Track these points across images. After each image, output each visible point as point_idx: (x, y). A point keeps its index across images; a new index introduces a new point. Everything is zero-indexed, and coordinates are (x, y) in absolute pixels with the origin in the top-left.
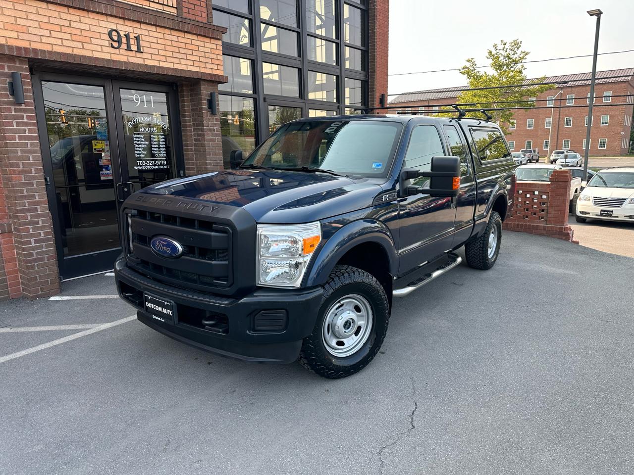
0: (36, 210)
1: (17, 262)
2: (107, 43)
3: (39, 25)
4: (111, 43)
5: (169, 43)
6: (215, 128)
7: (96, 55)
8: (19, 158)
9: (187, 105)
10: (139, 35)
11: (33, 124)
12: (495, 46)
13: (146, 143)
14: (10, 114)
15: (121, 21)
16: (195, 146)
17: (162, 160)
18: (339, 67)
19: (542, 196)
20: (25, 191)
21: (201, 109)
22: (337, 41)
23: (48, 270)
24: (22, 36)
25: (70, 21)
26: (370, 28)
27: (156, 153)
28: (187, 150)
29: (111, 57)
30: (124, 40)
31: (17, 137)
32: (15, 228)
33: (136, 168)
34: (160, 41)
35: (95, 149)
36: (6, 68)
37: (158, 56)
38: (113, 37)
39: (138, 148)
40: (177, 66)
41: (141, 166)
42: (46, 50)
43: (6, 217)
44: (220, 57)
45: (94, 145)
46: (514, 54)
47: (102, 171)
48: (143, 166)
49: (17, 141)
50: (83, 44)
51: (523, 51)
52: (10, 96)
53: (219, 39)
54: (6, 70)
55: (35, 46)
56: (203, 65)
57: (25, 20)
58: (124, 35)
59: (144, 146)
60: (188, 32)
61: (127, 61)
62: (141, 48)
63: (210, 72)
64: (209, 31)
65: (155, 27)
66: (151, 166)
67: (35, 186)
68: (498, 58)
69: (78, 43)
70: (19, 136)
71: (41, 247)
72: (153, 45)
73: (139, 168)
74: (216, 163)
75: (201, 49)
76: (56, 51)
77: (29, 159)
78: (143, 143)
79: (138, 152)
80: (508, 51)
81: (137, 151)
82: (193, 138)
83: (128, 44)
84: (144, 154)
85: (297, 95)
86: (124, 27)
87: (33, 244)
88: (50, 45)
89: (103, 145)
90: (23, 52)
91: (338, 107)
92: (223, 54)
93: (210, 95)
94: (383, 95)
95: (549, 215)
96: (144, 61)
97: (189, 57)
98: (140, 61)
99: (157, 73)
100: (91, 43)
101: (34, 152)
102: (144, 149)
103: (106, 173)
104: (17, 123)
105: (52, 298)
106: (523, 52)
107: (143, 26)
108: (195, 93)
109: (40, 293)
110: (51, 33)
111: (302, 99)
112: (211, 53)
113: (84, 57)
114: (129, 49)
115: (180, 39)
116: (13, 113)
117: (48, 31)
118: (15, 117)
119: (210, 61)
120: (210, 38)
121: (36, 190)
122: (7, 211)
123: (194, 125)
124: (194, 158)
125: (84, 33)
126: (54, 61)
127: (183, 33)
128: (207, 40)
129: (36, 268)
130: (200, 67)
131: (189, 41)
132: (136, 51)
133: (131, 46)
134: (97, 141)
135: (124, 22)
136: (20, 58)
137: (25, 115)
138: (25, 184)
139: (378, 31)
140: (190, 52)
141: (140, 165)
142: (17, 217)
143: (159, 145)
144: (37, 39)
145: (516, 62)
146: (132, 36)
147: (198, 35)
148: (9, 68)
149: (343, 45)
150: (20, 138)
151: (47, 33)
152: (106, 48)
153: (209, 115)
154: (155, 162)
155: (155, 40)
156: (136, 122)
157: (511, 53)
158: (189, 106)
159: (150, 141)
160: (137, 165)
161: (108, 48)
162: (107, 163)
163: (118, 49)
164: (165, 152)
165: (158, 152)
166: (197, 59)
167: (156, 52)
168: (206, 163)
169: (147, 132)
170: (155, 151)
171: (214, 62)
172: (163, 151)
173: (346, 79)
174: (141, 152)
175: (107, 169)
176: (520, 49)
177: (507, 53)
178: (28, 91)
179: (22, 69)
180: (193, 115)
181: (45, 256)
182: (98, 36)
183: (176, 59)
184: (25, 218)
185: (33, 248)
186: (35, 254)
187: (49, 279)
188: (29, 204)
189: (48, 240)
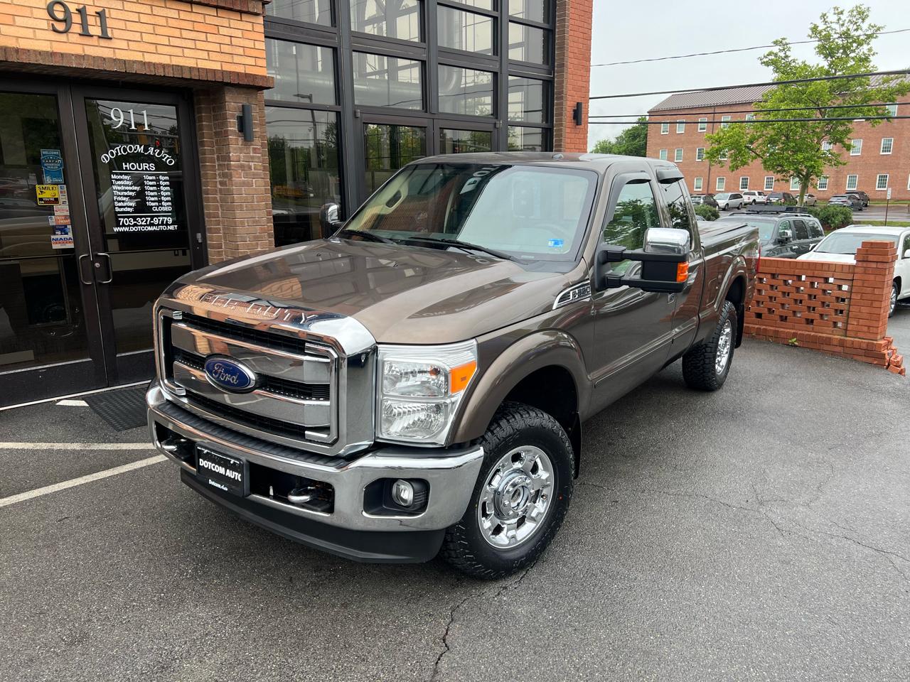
2: (44, 25)
4: (53, 25)
5: (162, 21)
6: (252, 164)
7: (23, 44)
9: (207, 124)
10: (104, 10)
12: (824, 16)
13: (135, 188)
16: (221, 193)
17: (164, 216)
18: (497, 58)
21: (227, 133)
22: (495, 14)
27: (153, 204)
28: (208, 200)
29: (51, 47)
30: (76, 18)
33: (116, 229)
34: (144, 18)
35: (41, 199)
37: (141, 44)
38: (56, 14)
39: (121, 196)
40: (177, 61)
41: (127, 226)
44: (261, 45)
45: (38, 191)
46: (857, 30)
47: (55, 234)
48: (129, 226)
51: (873, 24)
53: (257, 14)
56: (227, 58)
58: (77, 10)
59: (131, 194)
60: (198, 3)
61: (81, 53)
62: (109, 30)
63: (241, 69)
66: (145, 226)
68: (827, 38)
72: (130, 26)
73: (121, 229)
74: (254, 222)
78: (130, 188)
79: (120, 204)
80: (846, 24)
81: (119, 201)
82: (218, 179)
83: (84, 25)
84: (130, 207)
85: (419, 108)
89: (56, 192)
91: (495, 126)
92: (265, 37)
93: (241, 109)
94: (579, 105)
95: (850, 320)
96: (114, 53)
97: (199, 45)
98: (107, 54)
99: (139, 72)
100: (14, 25)
102: (132, 199)
103: (61, 239)
106: (873, 27)
108: (218, 105)
111: (426, 112)
112: (243, 38)
114: (86, 34)
115: (184, 15)
119: (241, 51)
120: (241, 12)
123: (218, 157)
124: (220, 213)
127: (188, 5)
130: (221, 62)
131: (200, 18)
132: (99, 37)
133: (90, 28)
134: (44, 186)
140: (203, 37)
141: (124, 225)
143: (159, 191)
145: (860, 44)
146: (90, 11)
147: (217, 7)
149: (505, 19)
152: (44, 32)
153: (240, 143)
154: (152, 220)
155: (134, 17)
156: (117, 153)
157: (852, 27)
158: (210, 128)
159: (142, 185)
160: (118, 225)
161: (47, 32)
162: (63, 222)
163: (65, 34)
164: (170, 204)
165: (157, 204)
166: (216, 47)
167: (137, 37)
168: (235, 222)
169: (137, 170)
170: (152, 201)
171: (248, 52)
172: (167, 201)
173: (510, 78)
174: (125, 204)
175: (64, 231)
176: (868, 21)
177: (844, 29)
180: (216, 142)
182: (26, 12)
183: (176, 49)
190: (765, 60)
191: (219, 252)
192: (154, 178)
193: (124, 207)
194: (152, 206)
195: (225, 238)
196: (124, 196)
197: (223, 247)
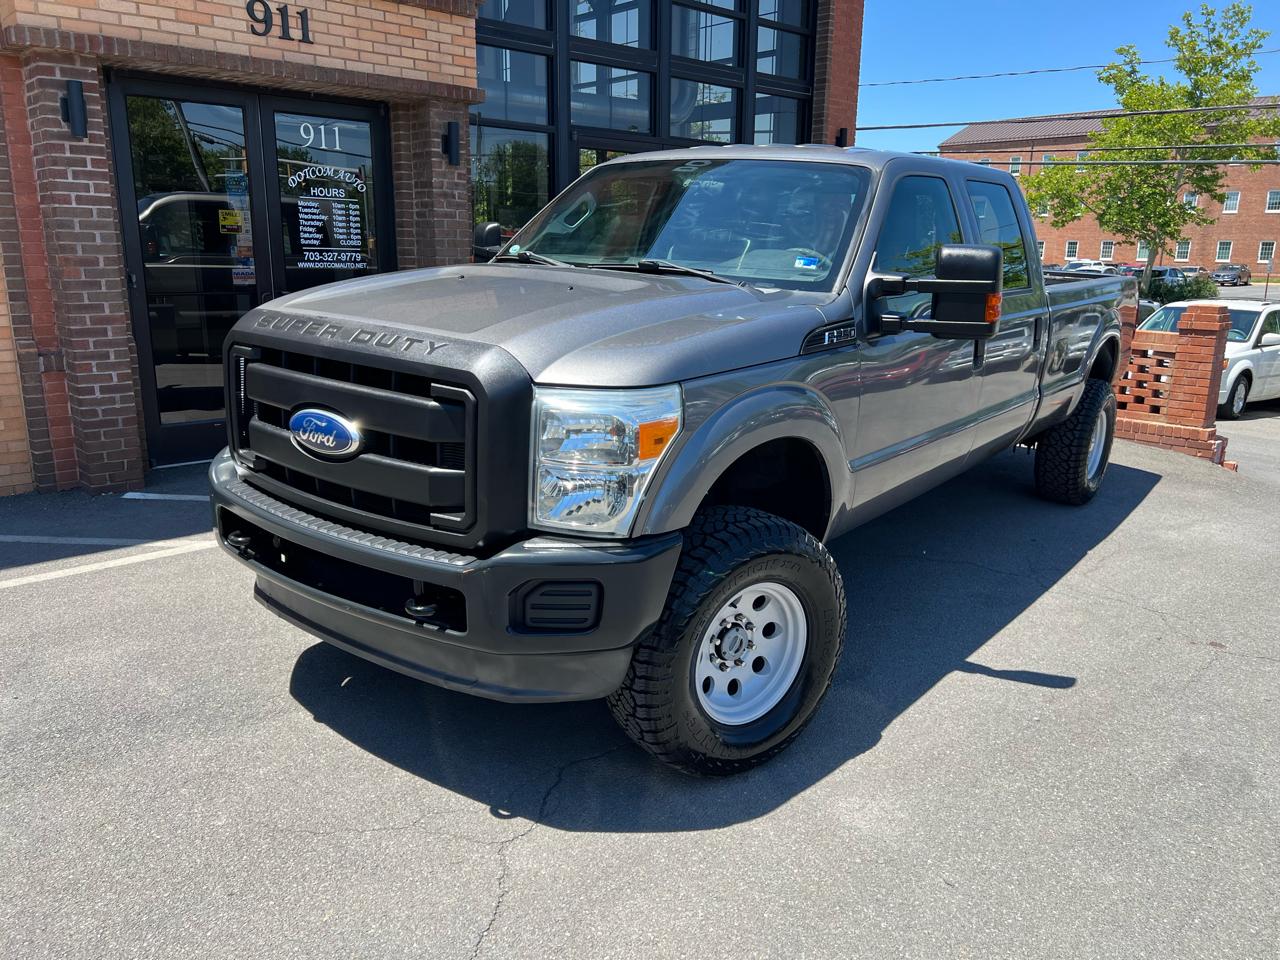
0: (104, 332)
1: (72, 426)
2: (243, 26)
4: (252, 26)
5: (367, 24)
6: (456, 192)
7: (222, 48)
8: (77, 237)
9: (405, 144)
10: (306, 10)
11: (103, 176)
13: (323, 217)
14: (63, 155)
16: (417, 227)
17: (353, 251)
18: (743, 71)
20: (86, 296)
21: (429, 154)
22: (740, 15)
23: (123, 444)
24: (86, 14)
27: (341, 237)
28: (402, 234)
29: (250, 52)
30: (277, 19)
31: (73, 198)
32: (68, 363)
33: (300, 265)
34: (348, 21)
35: (224, 227)
36: (58, 72)
37: (343, 50)
38: (256, 13)
39: (307, 226)
40: (379, 70)
41: (312, 261)
42: (129, 38)
43: (56, 343)
44: (473, 52)
45: (221, 218)
46: (1232, 37)
47: (236, 268)
48: (314, 261)
49: (74, 205)
50: (197, 29)
51: (1255, 29)
52: (63, 123)
53: (468, 16)
54: (58, 76)
55: (109, 32)
56: (434, 67)
58: (278, 9)
59: (318, 223)
61: (281, 59)
62: (311, 34)
63: (447, 81)
66: (331, 262)
67: (104, 289)
68: (1192, 45)
69: (188, 26)
70: (76, 197)
71: (112, 401)
72: (333, 29)
73: (306, 265)
76: (147, 40)
77: (95, 239)
78: (318, 217)
79: (307, 235)
80: (1218, 28)
81: (305, 232)
82: (415, 210)
83: (285, 27)
84: (316, 239)
85: (644, 129)
87: (98, 395)
88: (137, 30)
89: (239, 218)
90: (88, 43)
92: (477, 43)
93: (447, 127)
94: (842, 131)
95: (1171, 402)
97: (406, 52)
98: (308, 60)
99: (340, 82)
100: (213, 26)
101: (103, 226)
102: (319, 230)
103: (243, 273)
104: (74, 172)
105: (129, 495)
106: (1254, 32)
108: (419, 121)
109: (109, 483)
110: (138, 8)
111: (654, 136)
112: (452, 44)
113: (198, 52)
114: (286, 36)
115: (389, 17)
116: (68, 154)
117: (135, 4)
118: (70, 162)
119: (449, 59)
120: (453, 13)
121: (105, 297)
122: (57, 332)
123: (416, 183)
124: (415, 250)
125: (201, 7)
126: (141, 59)
128: (445, 17)
129: (103, 439)
130: (427, 72)
131: (406, 21)
132: (300, 41)
133: (291, 30)
134: (227, 211)
136: (82, 54)
137: (89, 158)
138: (85, 285)
140: (408, 42)
141: (309, 261)
142: (70, 344)
143: (349, 222)
144: (114, 19)
145: (1237, 57)
146: (292, 11)
147: (426, 7)
148: (63, 72)
150: (79, 200)
151: (132, 8)
152: (242, 34)
153: (444, 167)
154: (339, 255)
155: (337, 19)
156: (305, 176)
157: (1225, 33)
158: (408, 148)
159: (330, 214)
160: (303, 261)
161: (246, 34)
162: (245, 253)
163: (264, 37)
164: (359, 237)
165: (345, 237)
166: (422, 55)
167: (339, 41)
168: (435, 260)
169: (325, 196)
170: (340, 234)
171: (458, 60)
172: (356, 234)
173: (758, 95)
174: (312, 236)
175: (245, 262)
176: (1248, 25)
177: (1215, 35)
178: (94, 114)
179: (85, 74)
180: (415, 165)
181: (120, 417)
182: (225, 11)
183: (381, 56)
184: (85, 345)
185: (100, 402)
186: (100, 413)
187: (125, 461)
188: (94, 321)
189: (126, 388)
190: (1104, 75)
192: (343, 206)
193: (310, 239)
194: (340, 240)
196: (311, 226)
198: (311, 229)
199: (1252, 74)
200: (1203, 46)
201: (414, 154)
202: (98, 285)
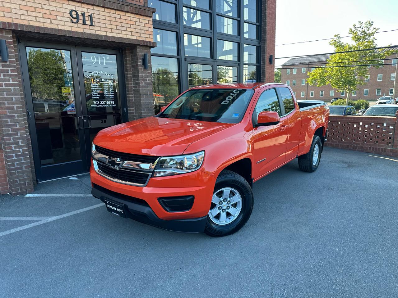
0: (17, 134)
1: (6, 170)
2: (68, 20)
3: (20, 7)
4: (72, 20)
5: (114, 19)
6: (147, 79)
7: (61, 28)
8: (5, 99)
9: (129, 62)
10: (92, 14)
11: (16, 76)
12: (354, 25)
13: (100, 89)
15: (79, 4)
16: (134, 91)
17: (111, 101)
18: (240, 37)
19: (389, 127)
20: (9, 121)
21: (137, 66)
22: (238, 19)
23: (25, 176)
24: (6, 15)
25: (42, 4)
26: (262, 10)
28: (129, 94)
29: (71, 29)
30: (81, 17)
31: (4, 84)
32: (3, 146)
33: (92, 106)
34: (107, 18)
35: (63, 93)
37: (106, 29)
38: (73, 15)
40: (119, 36)
42: (24, 24)
44: (152, 30)
45: (62, 90)
46: (368, 30)
47: (69, 108)
48: (97, 104)
49: (4, 87)
50: (51, 21)
53: (150, 17)
55: (16, 21)
56: (138, 35)
57: (9, 4)
58: (81, 14)
59: (98, 91)
60: (128, 12)
61: (83, 32)
62: (94, 23)
63: (144, 39)
64: (143, 11)
65: (103, 8)
66: (103, 104)
67: (16, 118)
68: (356, 33)
69: (47, 19)
70: (5, 84)
71: (21, 160)
72: (102, 21)
73: (95, 106)
75: (137, 23)
76: (32, 25)
77: (12, 99)
78: (98, 89)
80: (364, 28)
81: (94, 94)
83: (84, 20)
84: (98, 97)
85: (209, 57)
86: (81, 9)
87: (15, 158)
88: (28, 21)
89: (70, 90)
90: (7, 26)
91: (239, 64)
92: (153, 27)
93: (143, 56)
94: (271, 56)
95: (394, 141)
96: (95, 32)
97: (128, 29)
98: (93, 32)
99: (105, 40)
100: (57, 20)
101: (16, 94)
102: (98, 93)
103: (71, 110)
104: (3, 74)
105: (28, 195)
106: (375, 29)
107: (95, 8)
108: (134, 54)
109: (20, 191)
110: (28, 13)
111: (212, 59)
112: (144, 26)
113: (51, 29)
114: (84, 24)
115: (122, 17)
116: (1, 68)
117: (26, 11)
118: (2, 71)
119: (144, 32)
120: (144, 16)
121: (17, 121)
123: (133, 77)
124: (133, 99)
125: (52, 13)
126: (30, 32)
127: (124, 13)
128: (142, 17)
129: (17, 174)
130: (136, 36)
131: (128, 18)
132: (90, 25)
133: (86, 21)
134: (65, 88)
135: (81, 5)
136: (6, 30)
137: (9, 69)
138: (9, 117)
139: (268, 12)
140: (129, 26)
141: (95, 104)
142: (4, 139)
143: (109, 90)
144: (18, 16)
145: (370, 35)
146: (86, 14)
147: (135, 14)
149: (242, 21)
151: (25, 13)
152: (68, 23)
153: (143, 70)
154: (106, 102)
155: (103, 18)
156: (93, 75)
157: (366, 29)
159: (103, 88)
160: (93, 104)
161: (70, 23)
162: (72, 103)
163: (76, 24)
164: (113, 95)
165: (108, 95)
166: (134, 30)
167: (104, 26)
168: (141, 103)
169: (101, 81)
170: (106, 94)
171: (146, 32)
172: (112, 95)
173: (245, 45)
174: (96, 95)
175: (72, 107)
176: (372, 27)
177: (363, 30)
178: (11, 52)
179: (7, 38)
180: (133, 70)
181: (23, 166)
182: (62, 14)
183: (119, 31)
184: (10, 140)
185: (15, 161)
186: (16, 165)
187: (26, 182)
188: (12, 130)
189: (26, 155)
190: (331, 43)
191: (133, 115)
192: (107, 85)
193: (96, 97)
194: (106, 96)
195: (136, 110)
196: (95, 92)
197: (135, 114)
198: (96, 93)
199: (374, 41)
200: (359, 33)
201: (132, 66)
202: (14, 116)
